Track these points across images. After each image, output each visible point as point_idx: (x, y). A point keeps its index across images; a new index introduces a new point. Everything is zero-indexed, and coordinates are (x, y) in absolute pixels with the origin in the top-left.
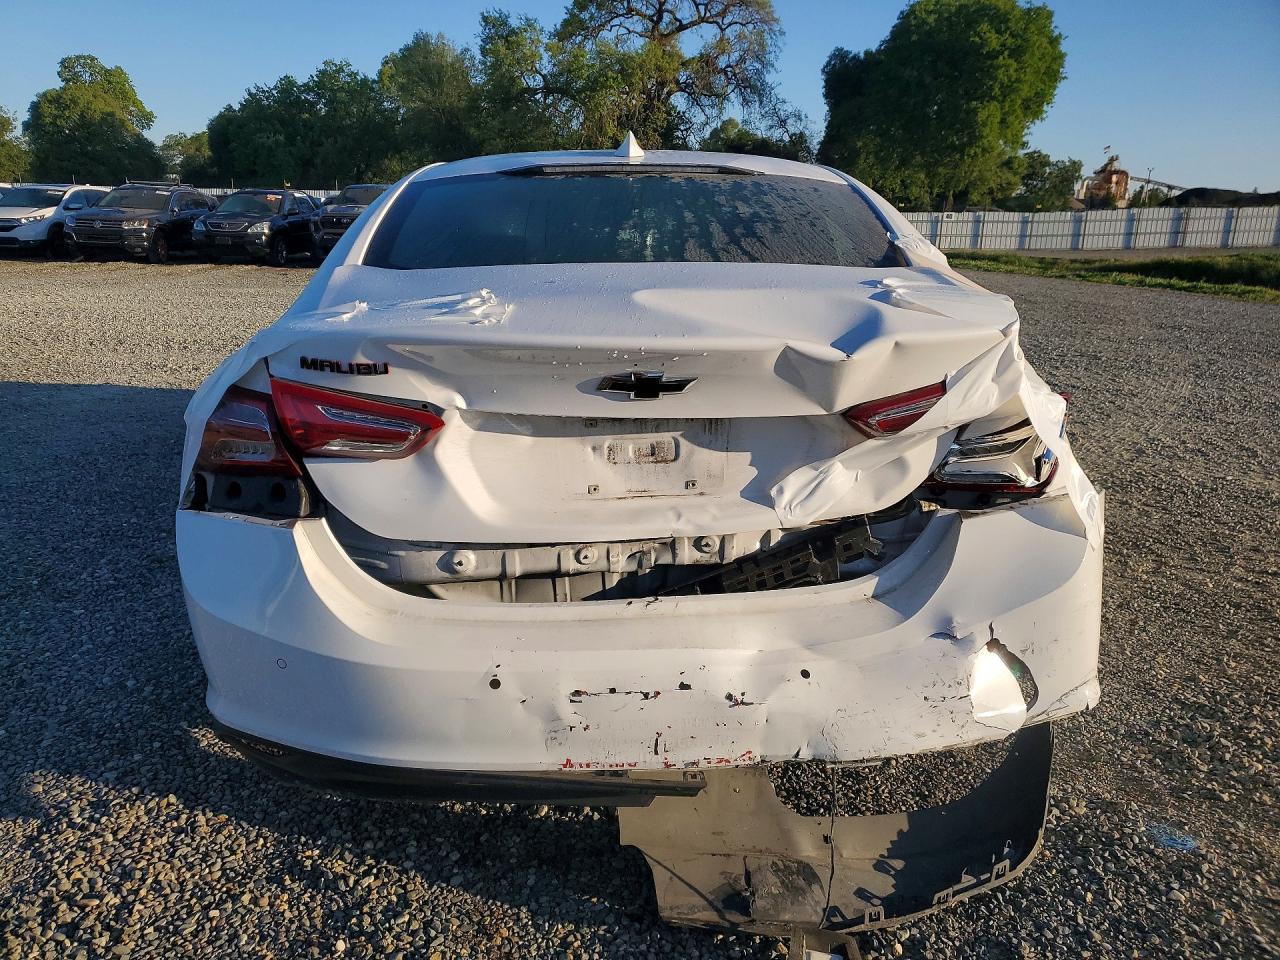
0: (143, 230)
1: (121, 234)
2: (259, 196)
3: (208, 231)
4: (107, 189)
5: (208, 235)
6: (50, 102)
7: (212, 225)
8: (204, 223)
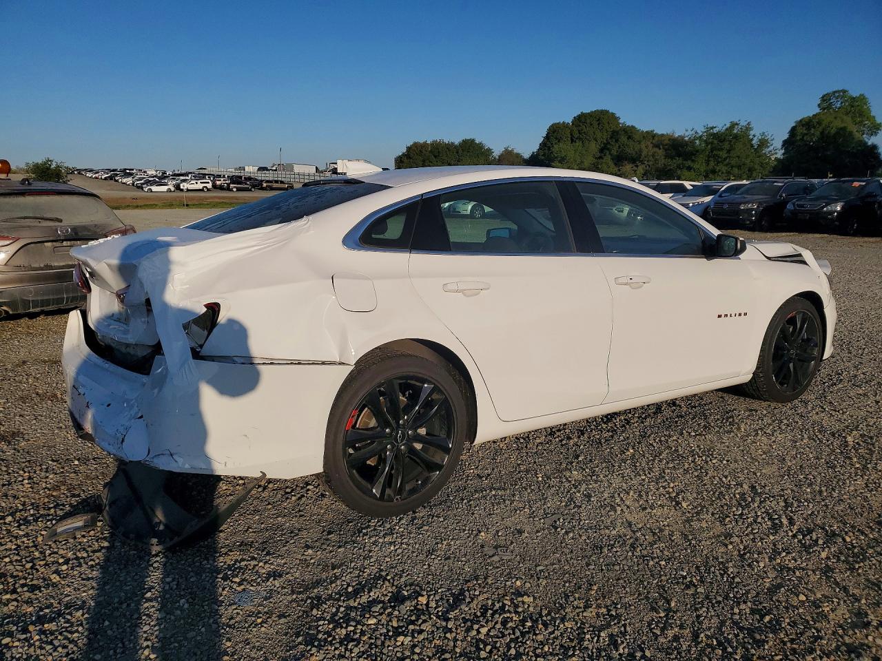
0: (753, 210)
1: (738, 212)
2: (846, 183)
3: (795, 209)
4: (745, 182)
5: (794, 213)
6: (803, 126)
7: (798, 205)
8: (794, 204)
